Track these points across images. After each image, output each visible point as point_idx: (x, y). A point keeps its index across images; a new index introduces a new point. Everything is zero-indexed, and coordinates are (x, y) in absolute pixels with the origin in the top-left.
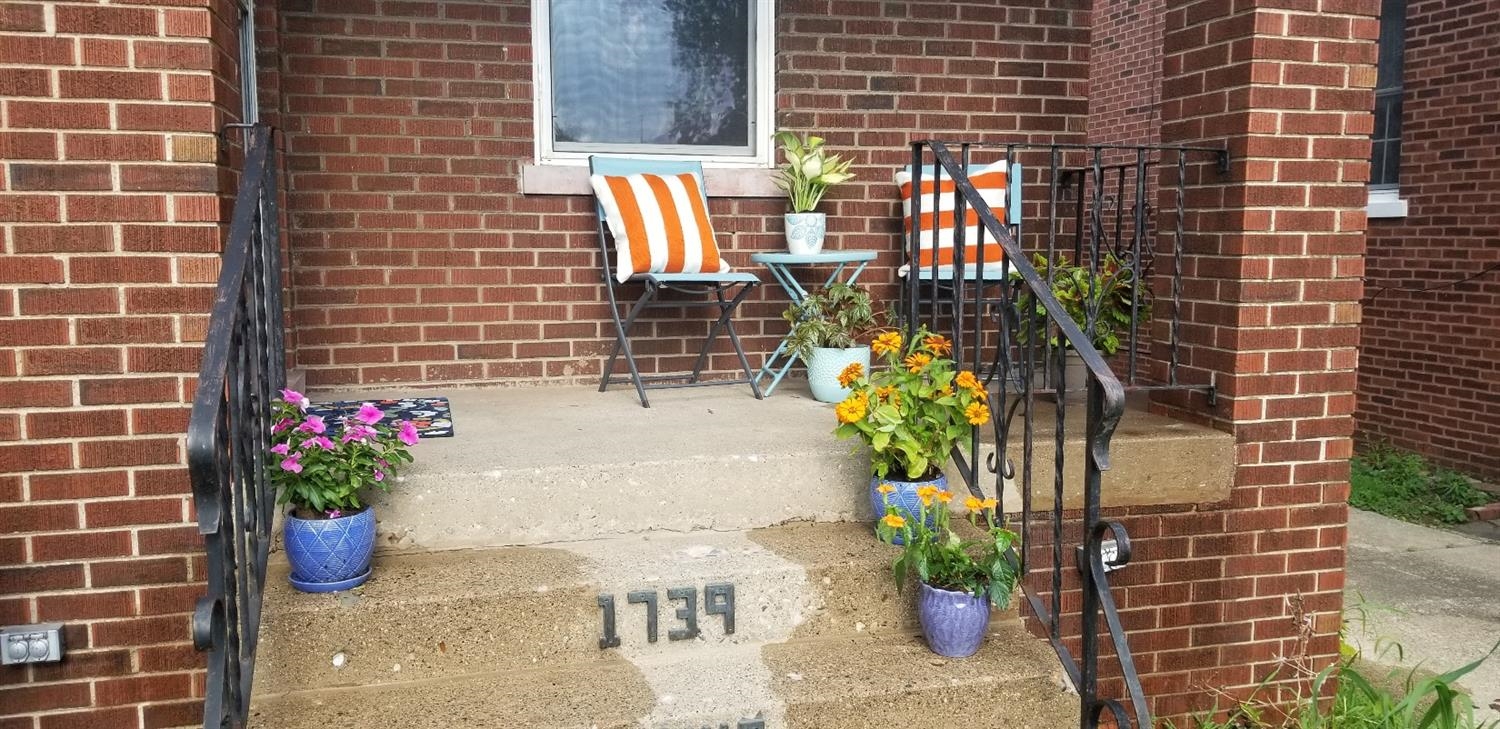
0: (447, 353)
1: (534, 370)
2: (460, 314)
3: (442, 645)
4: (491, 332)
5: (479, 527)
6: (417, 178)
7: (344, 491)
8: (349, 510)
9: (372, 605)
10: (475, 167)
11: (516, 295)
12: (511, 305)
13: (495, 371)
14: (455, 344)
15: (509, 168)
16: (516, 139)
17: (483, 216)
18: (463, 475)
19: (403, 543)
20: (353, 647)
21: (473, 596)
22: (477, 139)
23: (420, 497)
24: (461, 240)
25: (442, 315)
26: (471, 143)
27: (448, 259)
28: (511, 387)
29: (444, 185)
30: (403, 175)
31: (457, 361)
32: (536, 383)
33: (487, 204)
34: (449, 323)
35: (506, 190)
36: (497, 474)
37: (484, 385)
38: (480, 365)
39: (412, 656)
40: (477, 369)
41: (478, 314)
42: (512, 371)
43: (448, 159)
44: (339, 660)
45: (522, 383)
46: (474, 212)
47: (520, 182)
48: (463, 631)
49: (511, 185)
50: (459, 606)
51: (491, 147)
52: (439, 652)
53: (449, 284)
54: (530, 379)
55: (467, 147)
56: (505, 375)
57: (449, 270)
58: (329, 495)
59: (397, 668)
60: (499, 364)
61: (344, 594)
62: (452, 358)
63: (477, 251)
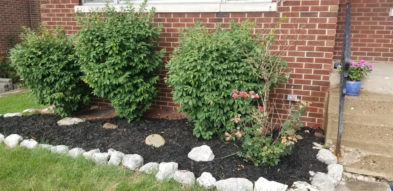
0: (364, 54)
1: (386, 60)
2: (369, 45)
3: (374, 109)
4: (376, 50)
5: (381, 89)
6: (363, 13)
7: (356, 77)
8: (357, 81)
9: (361, 99)
10: (378, 10)
11: (384, 41)
12: (382, 44)
13: (376, 59)
14: (367, 52)
15: (387, 10)
16: (390, 3)
17: (378, 22)
18: (380, 77)
19: (364, 90)
20: (356, 106)
21: (383, 101)
22: (380, 4)
23: (369, 81)
24: (372, 28)
25: (365, 45)
26: (378, 4)
27: (368, 32)
28: (379, 63)
29: (370, 15)
30: (360, 12)
31: (366, 56)
32: (386, 63)
33: (380, 19)
34: (366, 47)
35: (386, 16)
36: (387, 78)
37: (373, 62)
38: (372, 57)
39: (367, 110)
40: (371, 59)
41: (374, 45)
42: (381, 59)
43: (372, 8)
44: (352, 108)
45: (383, 62)
46: (377, 21)
47: (390, 14)
48: (379, 107)
49: (387, 14)
50: (380, 102)
51: (383, 5)
52: (373, 111)
53: (367, 38)
54: (385, 62)
55: (377, 5)
56: (378, 60)
57: (368, 35)
58: (354, 77)
59: (364, 112)
60: (377, 58)
61: (354, 96)
62: (366, 55)
63: (376, 30)
